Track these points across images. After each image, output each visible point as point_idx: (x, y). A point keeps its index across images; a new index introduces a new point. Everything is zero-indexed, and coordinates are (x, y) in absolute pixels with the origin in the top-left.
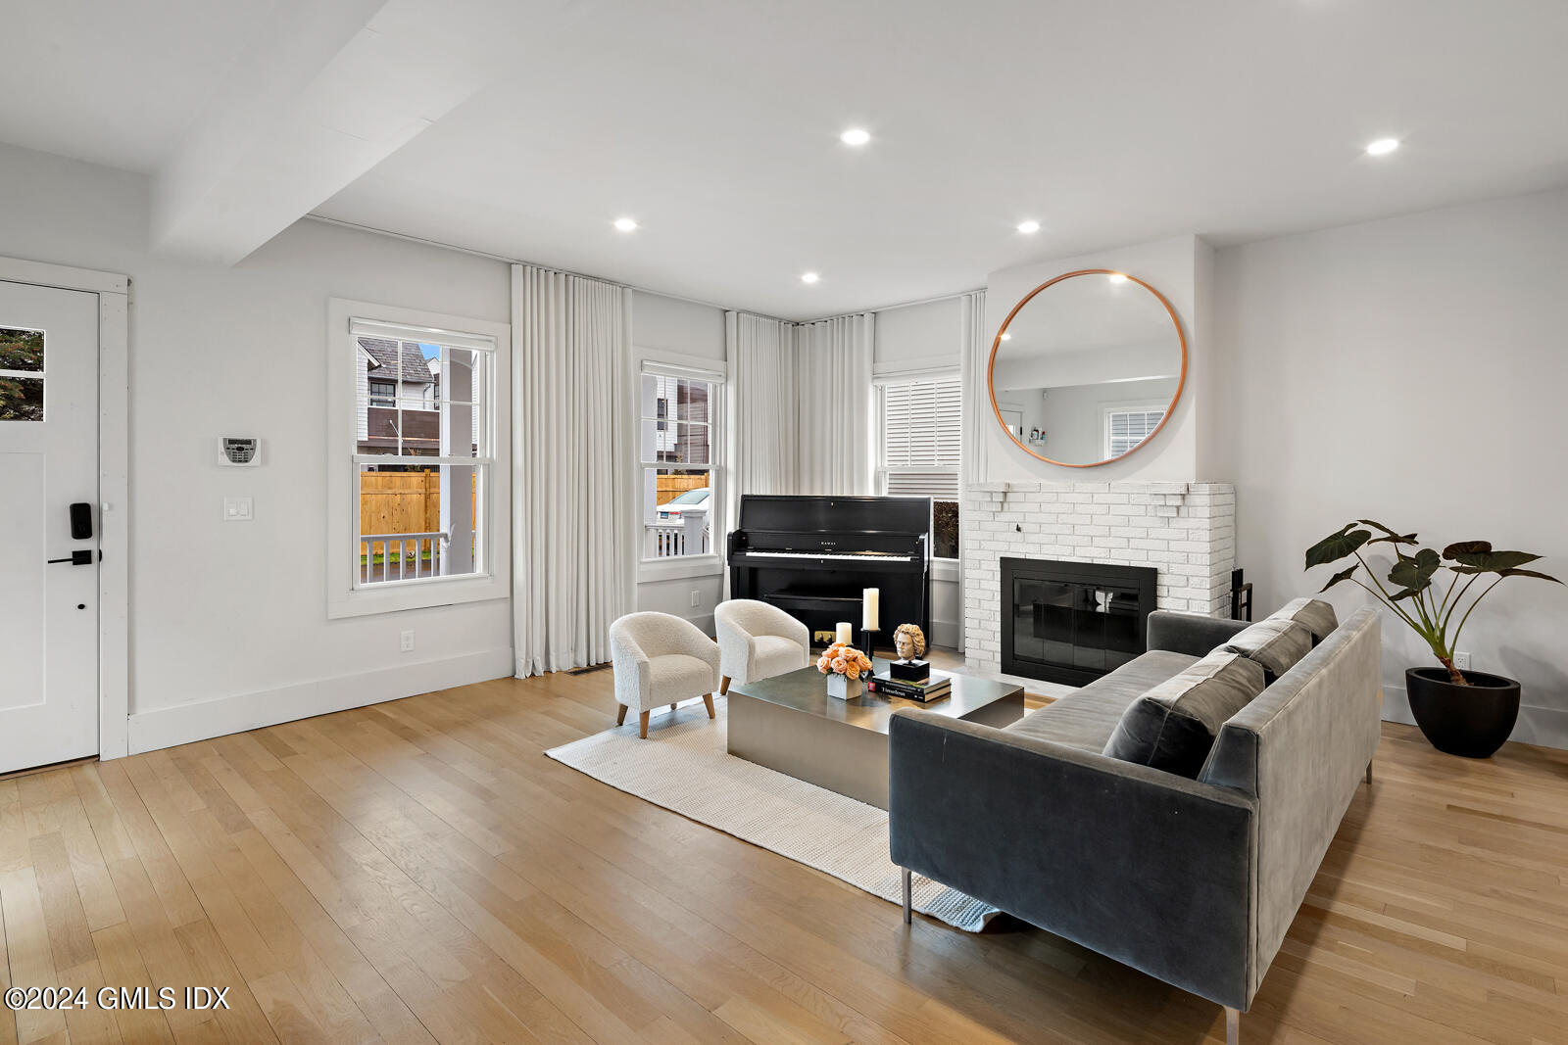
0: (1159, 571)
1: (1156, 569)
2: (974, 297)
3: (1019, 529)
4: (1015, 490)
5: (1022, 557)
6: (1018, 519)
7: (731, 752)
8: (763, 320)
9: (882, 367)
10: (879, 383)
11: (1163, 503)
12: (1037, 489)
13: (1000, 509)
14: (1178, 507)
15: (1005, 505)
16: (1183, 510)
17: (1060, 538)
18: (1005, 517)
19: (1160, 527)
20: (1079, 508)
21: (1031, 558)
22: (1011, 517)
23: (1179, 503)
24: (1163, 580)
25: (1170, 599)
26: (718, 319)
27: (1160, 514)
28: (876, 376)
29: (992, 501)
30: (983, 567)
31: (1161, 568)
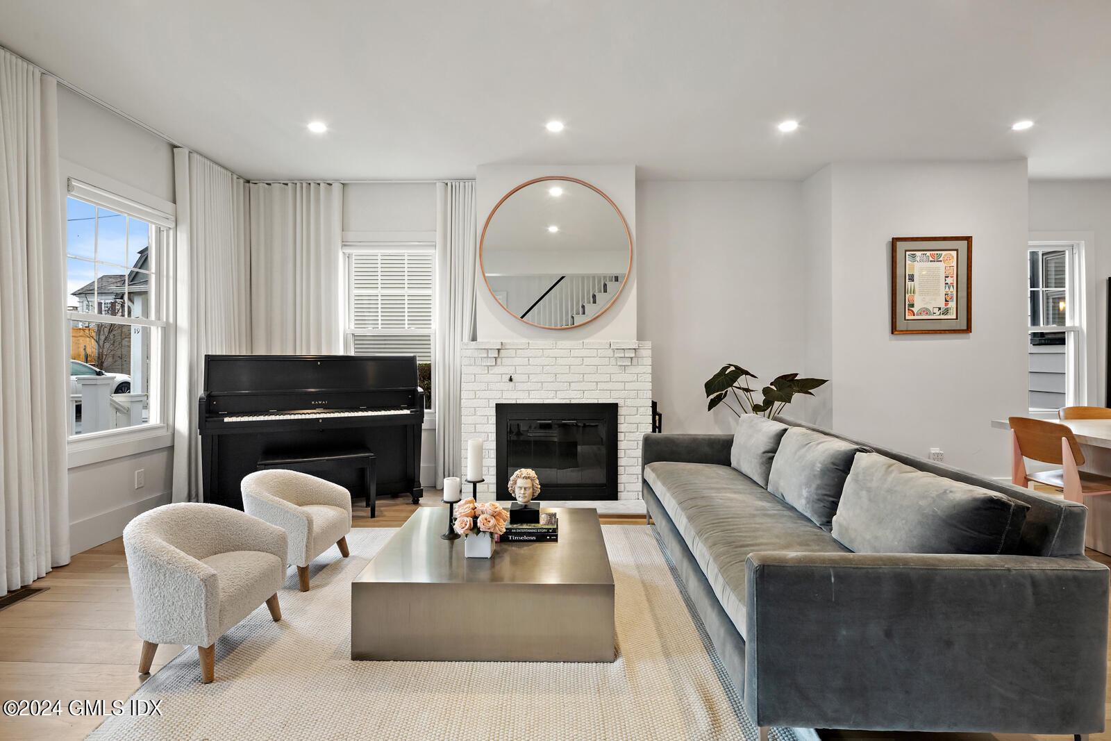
0: (619, 405)
1: (617, 404)
2: (449, 185)
3: (511, 380)
4: (507, 347)
5: (514, 402)
6: (510, 371)
7: (357, 656)
8: (216, 167)
9: (351, 236)
10: (348, 251)
11: (623, 355)
12: (526, 346)
13: (494, 364)
14: (631, 358)
15: (499, 360)
16: (635, 360)
17: (545, 385)
18: (497, 370)
19: (620, 373)
20: (560, 361)
21: (521, 402)
22: (505, 369)
23: (633, 355)
24: (621, 411)
25: (625, 425)
26: (164, 153)
27: (618, 364)
28: (345, 244)
29: (488, 357)
30: (478, 413)
31: (621, 403)
